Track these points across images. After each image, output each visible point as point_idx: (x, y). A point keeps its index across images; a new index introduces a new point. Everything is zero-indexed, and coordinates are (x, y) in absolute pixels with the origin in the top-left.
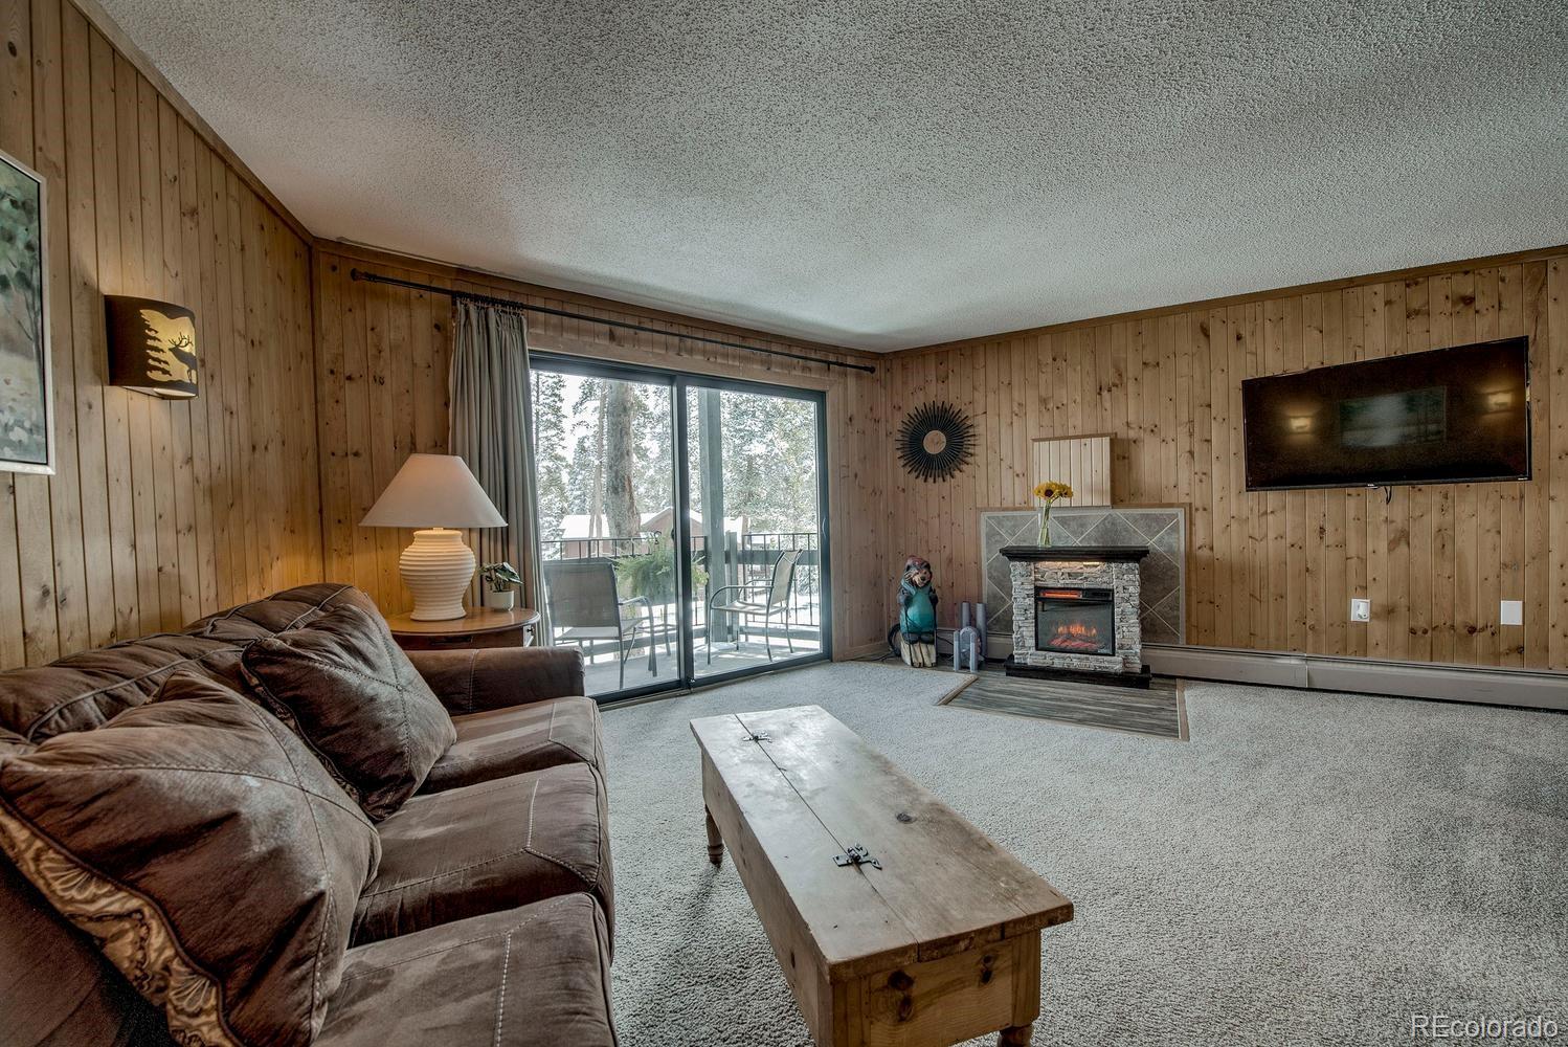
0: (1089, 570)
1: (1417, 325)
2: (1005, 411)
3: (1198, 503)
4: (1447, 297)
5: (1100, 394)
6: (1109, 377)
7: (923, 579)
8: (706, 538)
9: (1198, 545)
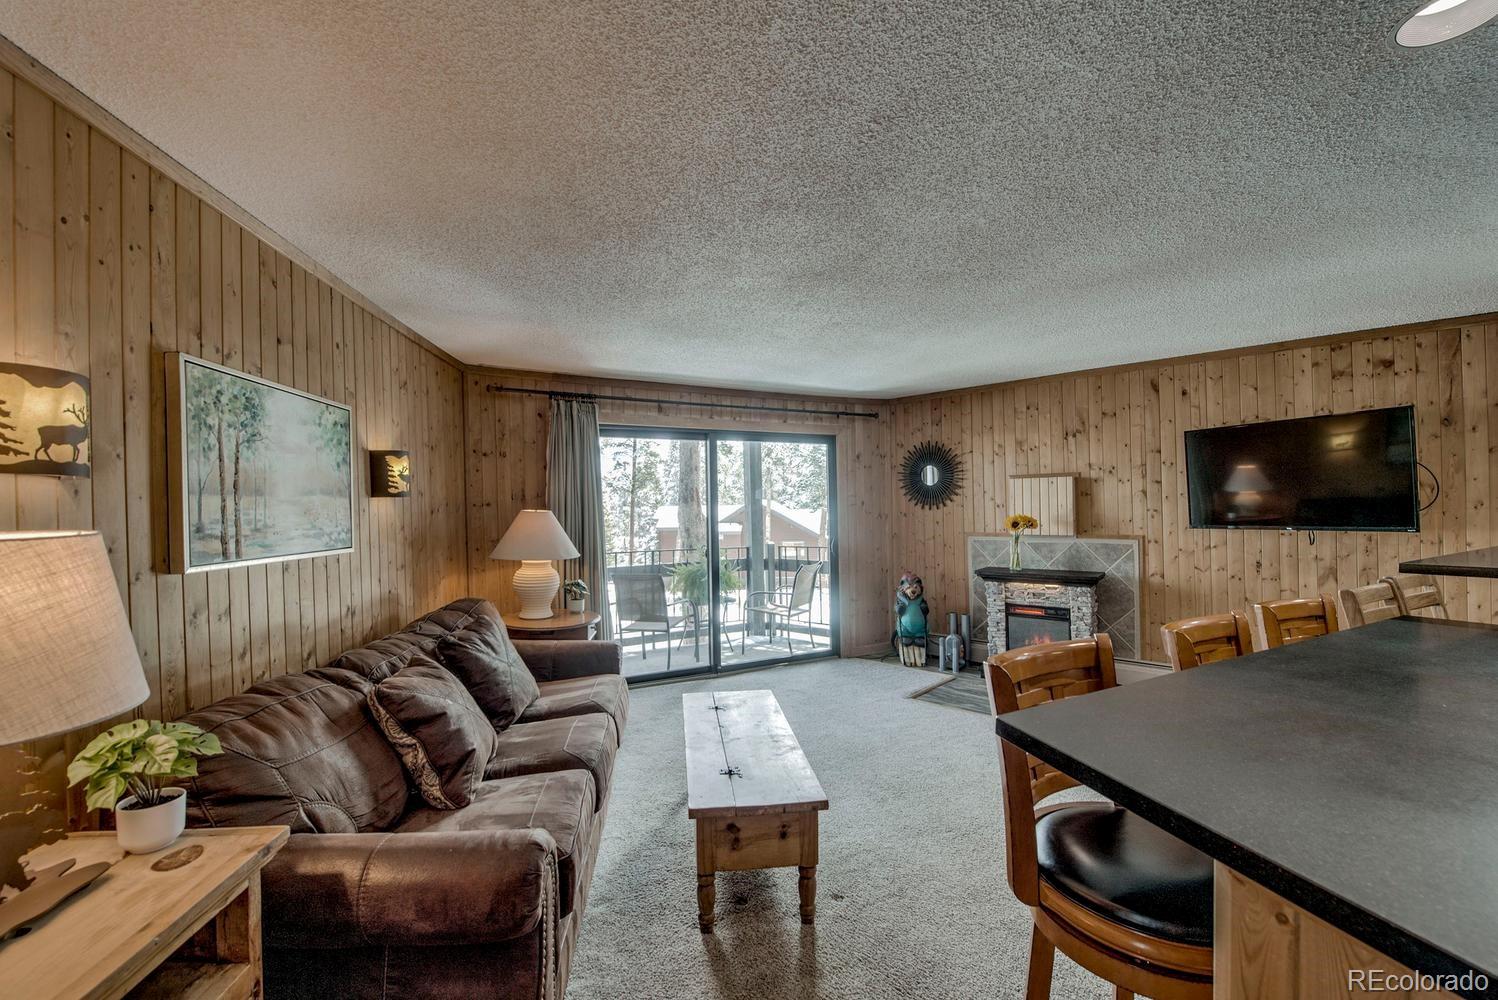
0: (1049, 591)
1: (1341, 385)
2: (988, 452)
3: (1150, 536)
4: (1369, 361)
5: (1066, 438)
6: (1075, 425)
7: (913, 592)
8: (748, 549)
9: (1150, 573)
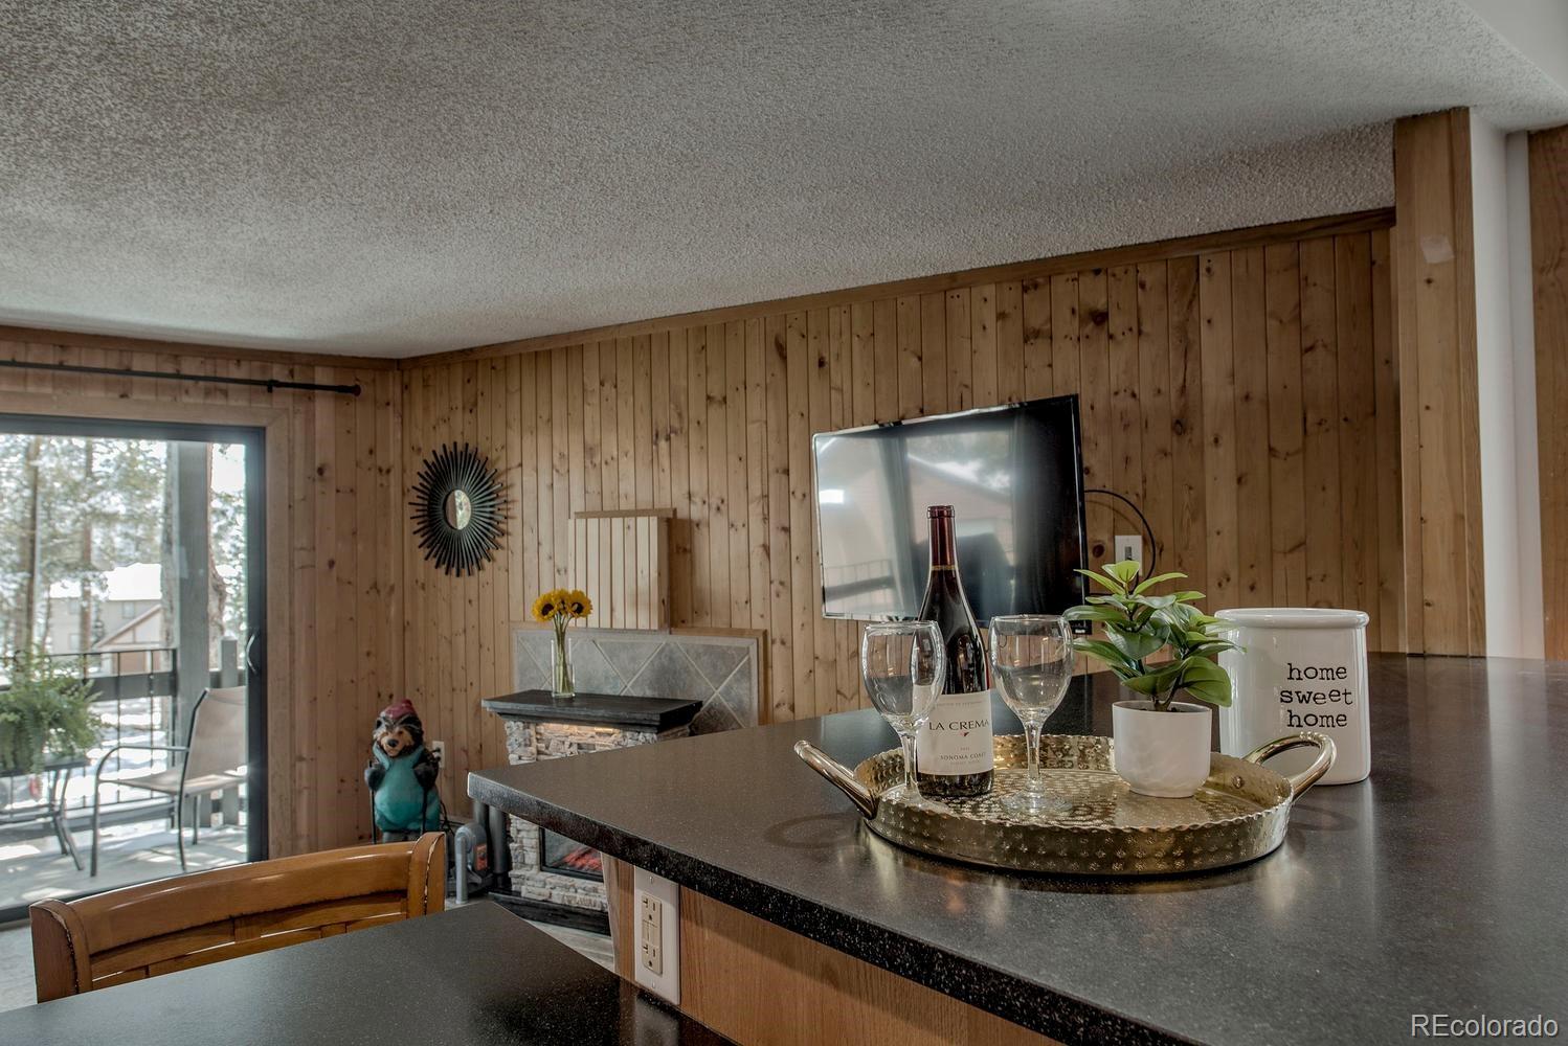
0: (600, 741)
1: (1037, 353)
2: (544, 465)
3: (776, 634)
4: (1073, 311)
6: (669, 418)
7: (393, 743)
8: (174, 651)
9: (775, 703)
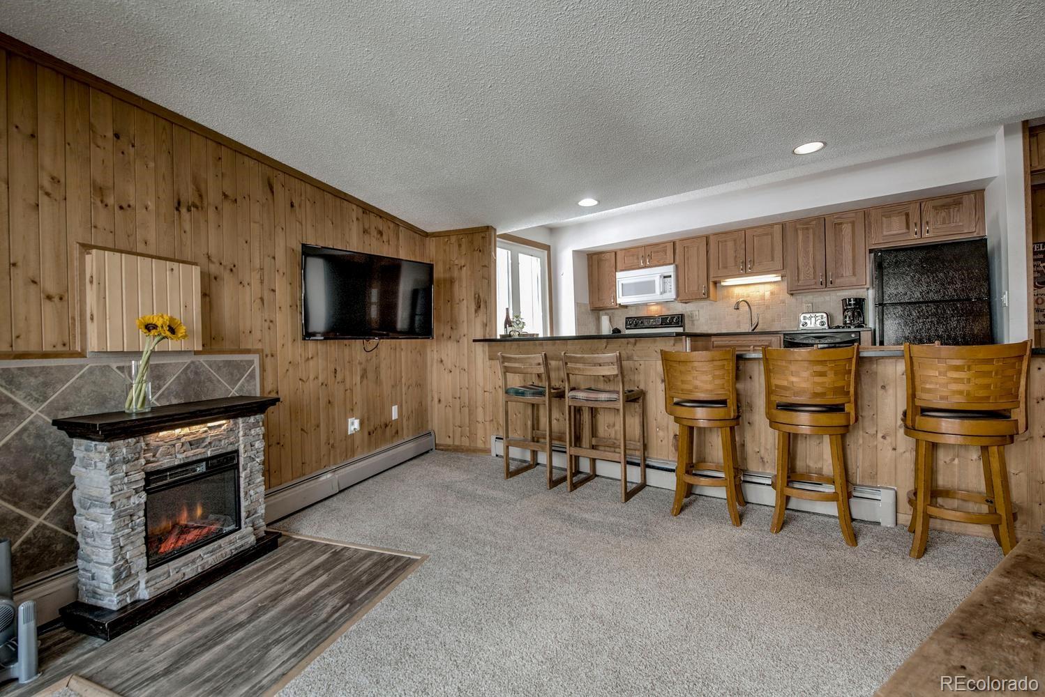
0: (213, 433)
1: (366, 236)
3: (267, 351)
4: (375, 228)
5: (177, 209)
